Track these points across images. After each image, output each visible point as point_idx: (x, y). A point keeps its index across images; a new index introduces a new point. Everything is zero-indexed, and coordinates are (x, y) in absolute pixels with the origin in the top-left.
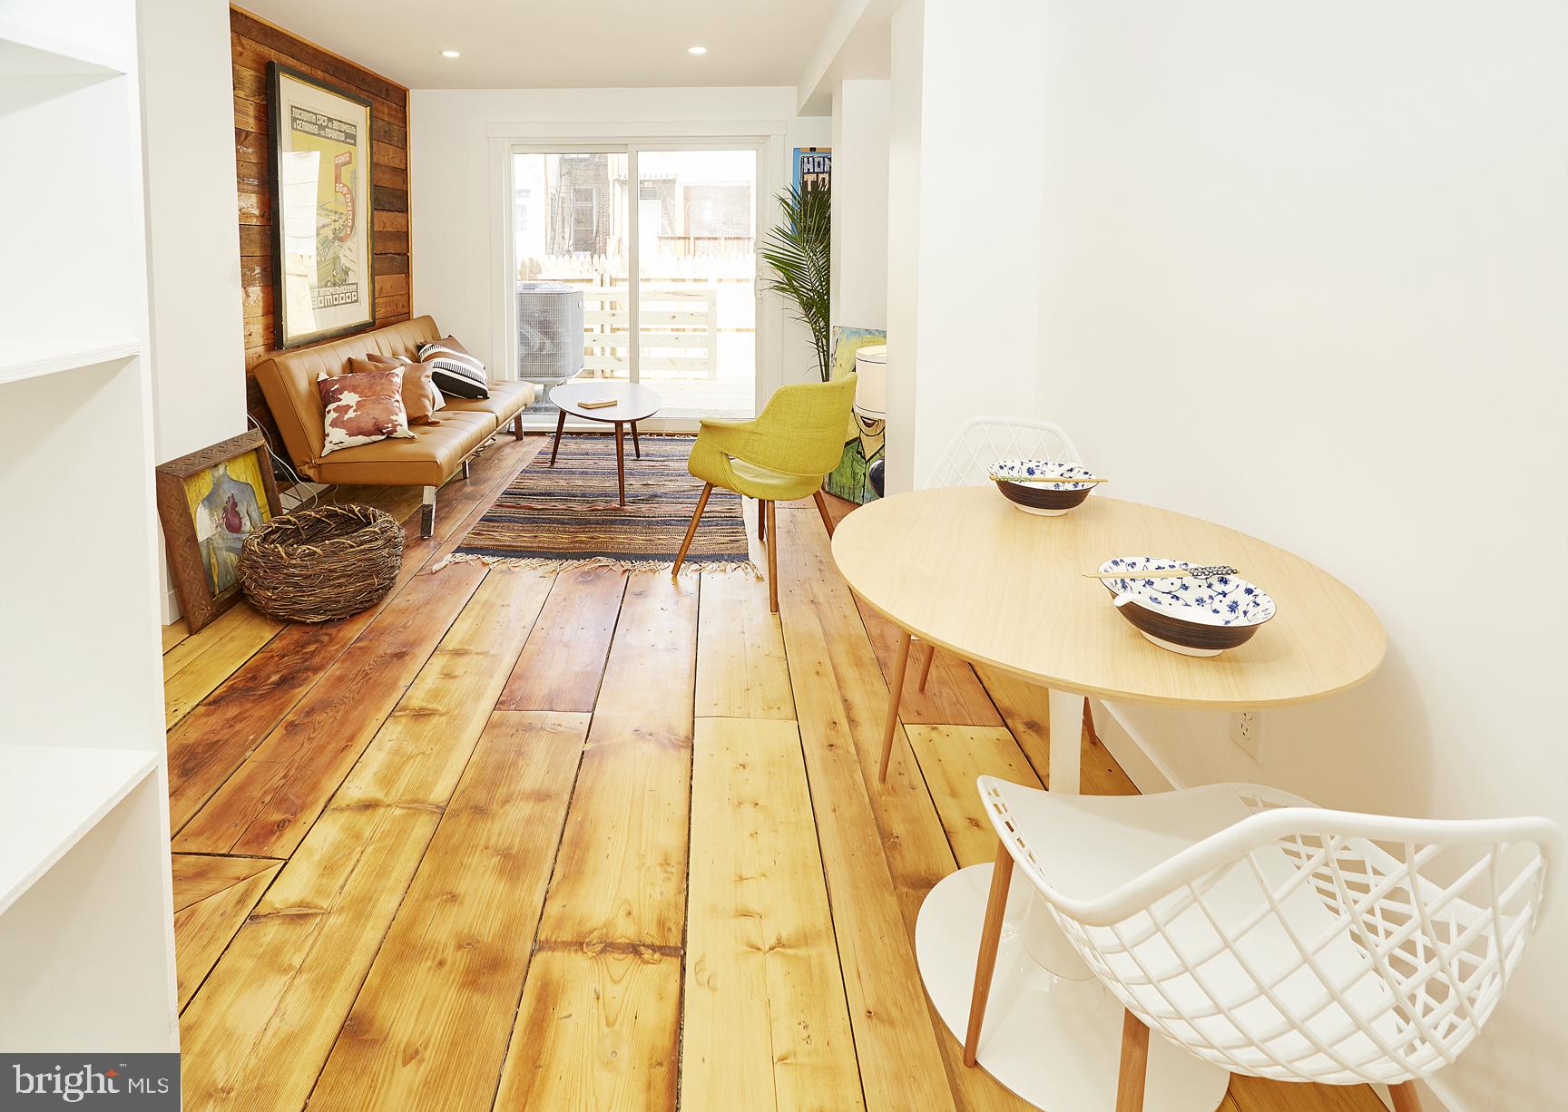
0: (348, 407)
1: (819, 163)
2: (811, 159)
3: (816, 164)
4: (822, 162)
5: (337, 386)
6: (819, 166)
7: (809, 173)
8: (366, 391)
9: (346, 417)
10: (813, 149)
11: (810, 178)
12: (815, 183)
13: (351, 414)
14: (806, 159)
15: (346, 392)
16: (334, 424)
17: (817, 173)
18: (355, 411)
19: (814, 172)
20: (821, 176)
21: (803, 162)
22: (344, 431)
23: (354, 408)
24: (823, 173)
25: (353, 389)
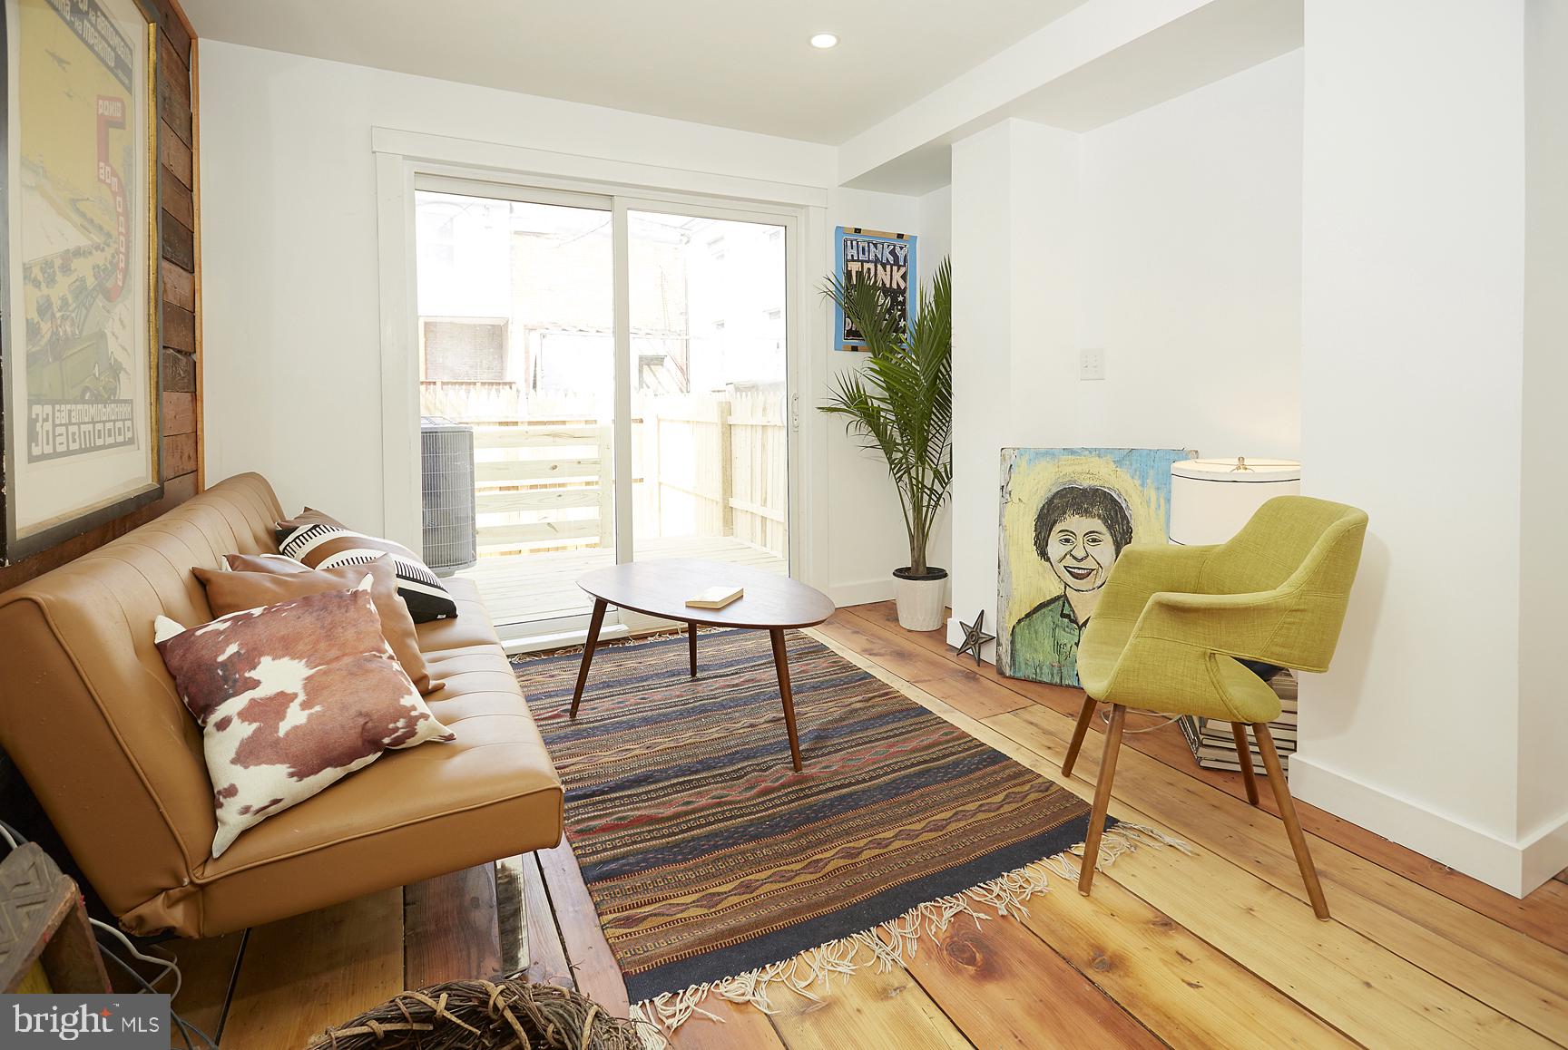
0: (283, 700)
1: (863, 249)
2: (854, 243)
3: (860, 249)
4: (867, 249)
5: (233, 649)
6: (864, 253)
7: (853, 260)
8: (322, 645)
9: (284, 728)
10: (858, 231)
11: (855, 267)
12: (859, 274)
13: (296, 717)
14: (849, 243)
15: (266, 661)
16: (247, 754)
17: (862, 262)
18: (305, 706)
19: (858, 260)
20: (866, 266)
21: (846, 246)
22: (282, 770)
23: (302, 697)
24: (868, 262)
25: (285, 647)
